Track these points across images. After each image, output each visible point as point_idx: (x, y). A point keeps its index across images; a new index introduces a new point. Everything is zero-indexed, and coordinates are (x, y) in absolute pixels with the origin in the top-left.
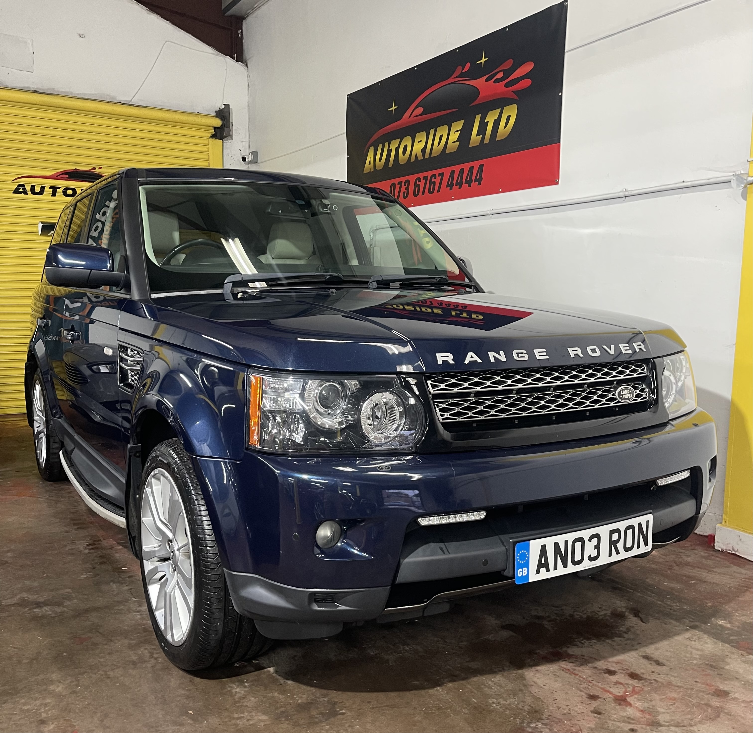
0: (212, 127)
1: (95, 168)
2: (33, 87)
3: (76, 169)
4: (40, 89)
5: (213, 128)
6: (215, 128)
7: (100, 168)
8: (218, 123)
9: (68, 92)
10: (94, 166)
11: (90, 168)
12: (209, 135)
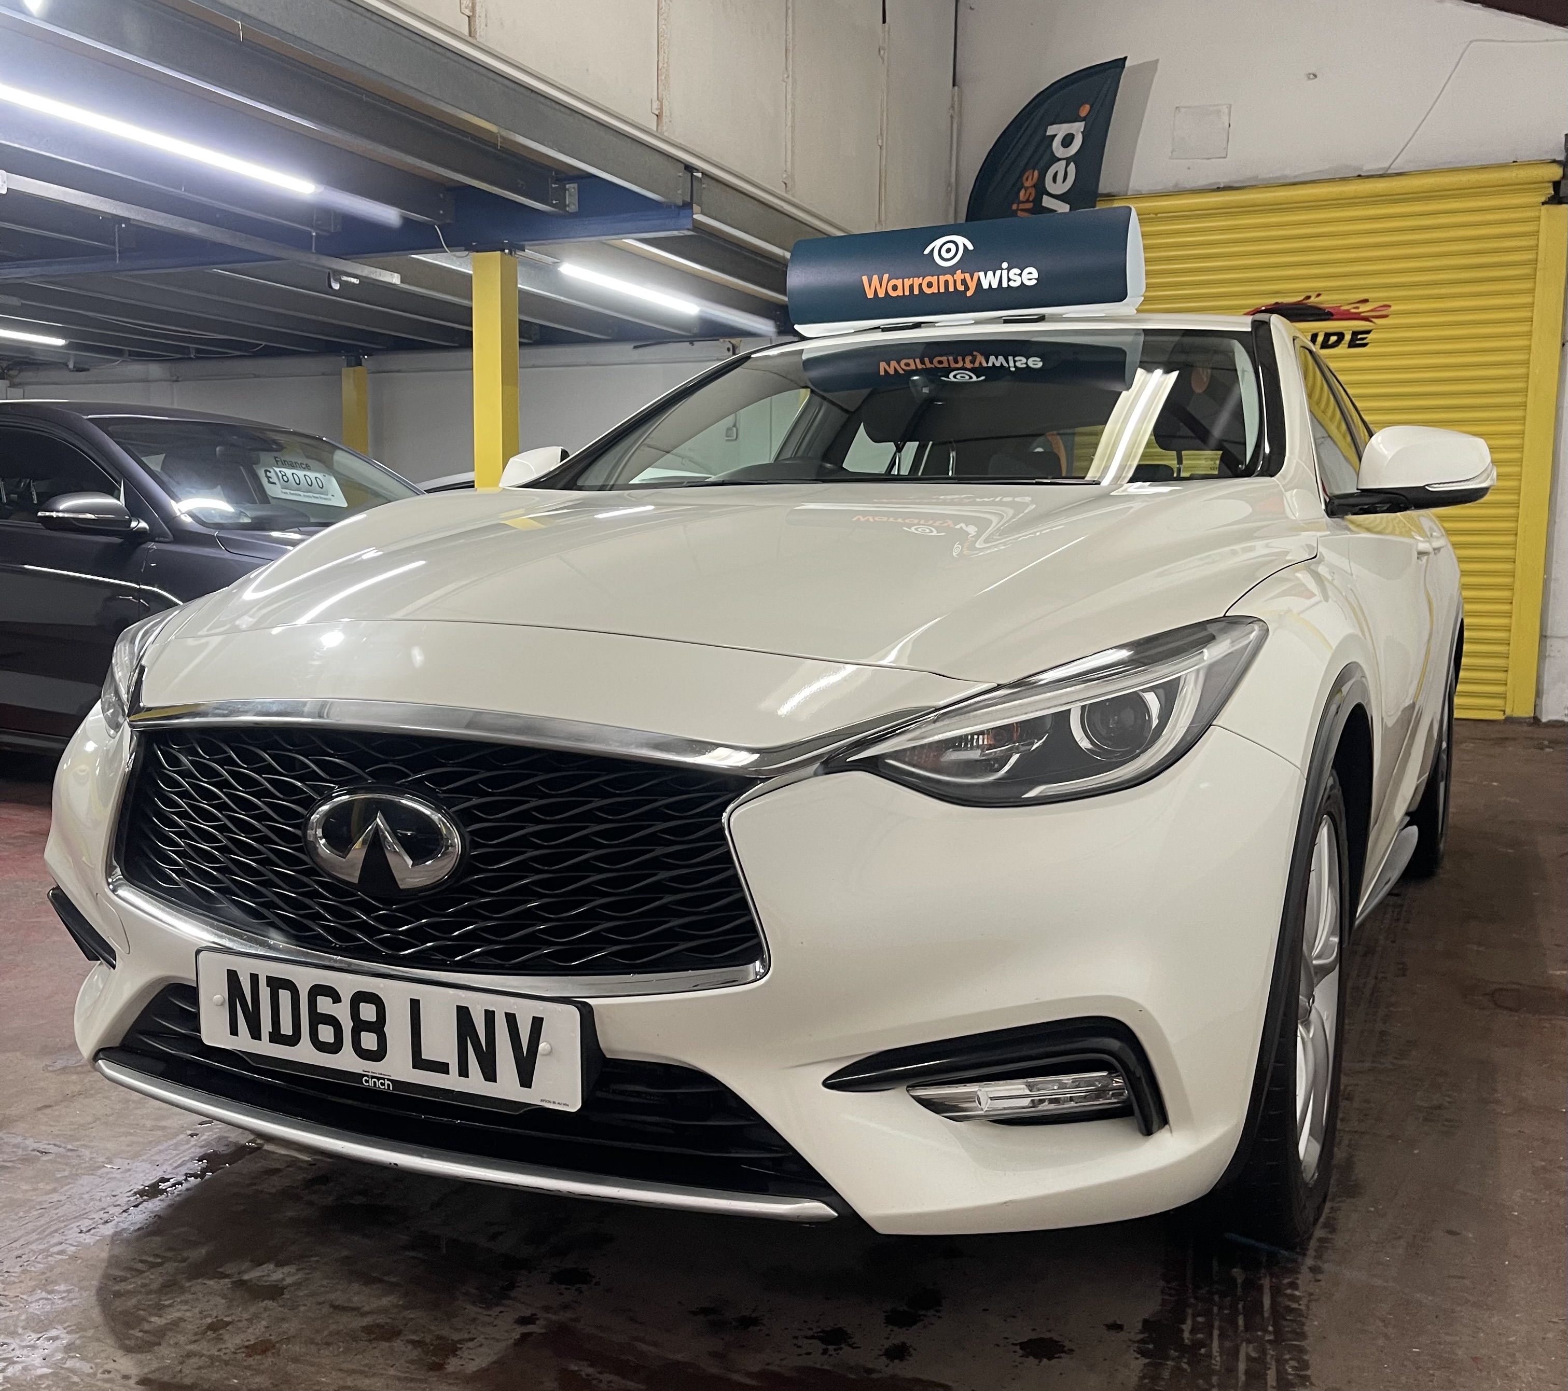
0: (1549, 182)
1: (1309, 297)
2: (1223, 181)
3: (1277, 303)
4: (1237, 182)
5: (1551, 185)
6: (1556, 185)
7: (1319, 295)
8: (1556, 172)
9: (1278, 178)
10: (1308, 294)
11: (1302, 298)
12: (1543, 199)
